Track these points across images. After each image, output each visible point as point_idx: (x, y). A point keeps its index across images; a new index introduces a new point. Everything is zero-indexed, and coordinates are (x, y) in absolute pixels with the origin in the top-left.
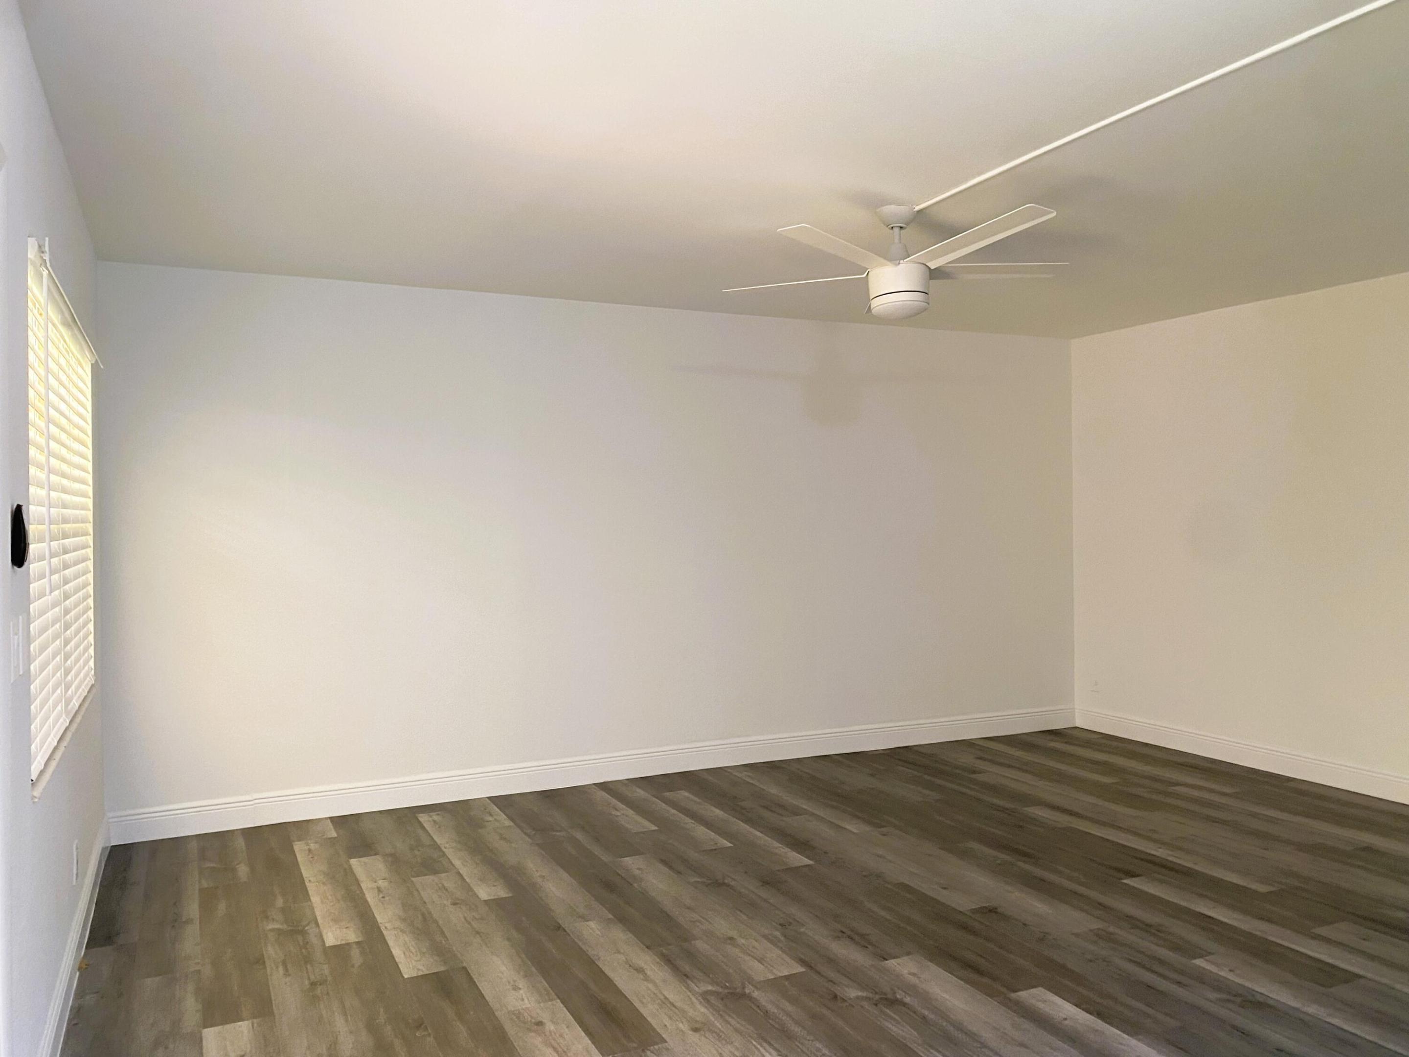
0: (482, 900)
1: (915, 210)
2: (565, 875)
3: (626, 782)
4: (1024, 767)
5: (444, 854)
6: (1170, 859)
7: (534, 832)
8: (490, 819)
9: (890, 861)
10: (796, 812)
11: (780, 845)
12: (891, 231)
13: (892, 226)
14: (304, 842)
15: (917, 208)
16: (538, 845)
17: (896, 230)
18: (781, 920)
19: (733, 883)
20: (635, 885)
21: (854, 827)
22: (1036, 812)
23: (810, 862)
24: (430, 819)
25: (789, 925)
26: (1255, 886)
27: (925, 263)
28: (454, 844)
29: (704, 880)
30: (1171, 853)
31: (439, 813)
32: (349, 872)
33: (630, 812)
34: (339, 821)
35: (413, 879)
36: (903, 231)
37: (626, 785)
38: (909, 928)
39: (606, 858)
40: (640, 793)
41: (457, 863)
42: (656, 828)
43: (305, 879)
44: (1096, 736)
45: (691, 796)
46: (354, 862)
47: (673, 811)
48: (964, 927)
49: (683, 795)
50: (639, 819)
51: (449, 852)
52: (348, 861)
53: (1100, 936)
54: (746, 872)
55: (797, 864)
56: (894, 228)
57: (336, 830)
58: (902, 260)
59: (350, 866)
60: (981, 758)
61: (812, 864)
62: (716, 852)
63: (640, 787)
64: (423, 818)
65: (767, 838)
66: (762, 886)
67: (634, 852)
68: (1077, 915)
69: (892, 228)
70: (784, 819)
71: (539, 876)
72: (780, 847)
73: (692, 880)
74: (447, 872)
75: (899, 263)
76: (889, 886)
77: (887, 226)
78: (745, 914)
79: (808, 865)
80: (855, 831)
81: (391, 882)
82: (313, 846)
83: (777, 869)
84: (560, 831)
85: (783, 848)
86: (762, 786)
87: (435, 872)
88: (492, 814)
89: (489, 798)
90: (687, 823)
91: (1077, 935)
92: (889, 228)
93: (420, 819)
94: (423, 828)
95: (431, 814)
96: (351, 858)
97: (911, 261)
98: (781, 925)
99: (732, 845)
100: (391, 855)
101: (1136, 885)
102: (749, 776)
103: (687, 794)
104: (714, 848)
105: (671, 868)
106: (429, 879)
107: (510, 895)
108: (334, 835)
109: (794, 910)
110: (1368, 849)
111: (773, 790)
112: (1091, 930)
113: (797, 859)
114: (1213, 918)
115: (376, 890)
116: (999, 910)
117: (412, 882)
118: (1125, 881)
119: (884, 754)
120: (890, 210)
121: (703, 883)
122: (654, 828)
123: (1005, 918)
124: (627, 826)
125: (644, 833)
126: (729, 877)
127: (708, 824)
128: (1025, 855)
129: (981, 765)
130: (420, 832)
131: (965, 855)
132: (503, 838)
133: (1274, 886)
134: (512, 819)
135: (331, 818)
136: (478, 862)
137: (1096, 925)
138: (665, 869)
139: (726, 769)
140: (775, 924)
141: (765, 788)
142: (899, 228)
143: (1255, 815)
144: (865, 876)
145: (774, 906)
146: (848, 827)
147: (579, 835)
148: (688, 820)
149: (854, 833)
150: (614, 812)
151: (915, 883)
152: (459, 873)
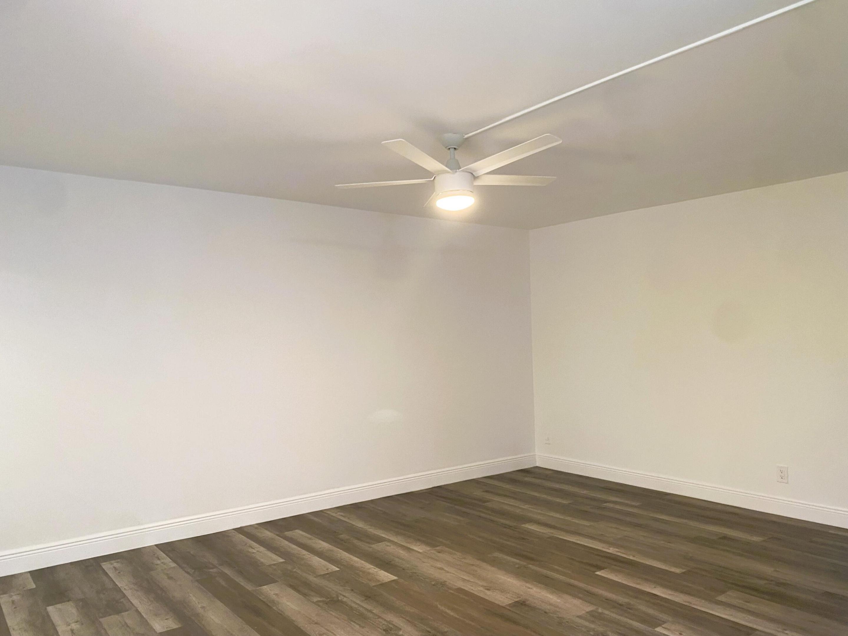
0: (158, 632)
1: (464, 137)
2: (219, 604)
3: (257, 526)
4: (514, 496)
5: (124, 596)
6: (619, 554)
7: (193, 571)
8: (159, 562)
9: (448, 572)
10: (380, 540)
11: (372, 566)
12: (449, 151)
13: (449, 147)
14: (7, 595)
15: (466, 136)
16: (197, 581)
17: (452, 150)
18: (384, 626)
19: (345, 599)
20: (274, 608)
21: (419, 548)
22: (530, 527)
23: (395, 578)
24: (112, 566)
25: (390, 630)
26: (673, 569)
27: (472, 172)
28: (132, 586)
29: (324, 599)
30: (617, 550)
31: (119, 560)
32: (47, 618)
33: (262, 549)
34: (37, 574)
35: (101, 620)
36: (456, 151)
37: (256, 528)
38: (473, 624)
39: (249, 587)
40: (268, 534)
41: (135, 602)
42: (283, 560)
43: (9, 628)
44: (550, 472)
45: (304, 533)
46: (50, 609)
47: (294, 546)
48: (508, 619)
49: (298, 534)
50: (270, 554)
51: (128, 593)
52: (46, 609)
53: (594, 616)
54: (352, 590)
55: (386, 580)
56: (450, 149)
57: (35, 583)
58: (457, 169)
59: (47, 613)
60: (487, 491)
61: (397, 579)
62: (328, 576)
63: (266, 529)
64: (106, 566)
65: (363, 562)
66: (366, 599)
67: (270, 581)
68: (577, 602)
69: (449, 149)
70: (371, 546)
71: (201, 608)
72: (372, 568)
73: (315, 599)
74: (127, 611)
75: (456, 172)
76: (452, 591)
77: (446, 148)
78: (358, 624)
79: (394, 580)
80: (421, 551)
81: (82, 624)
82: (15, 598)
83: (373, 585)
84: (212, 568)
85: (375, 569)
86: (351, 522)
87: (118, 612)
88: (160, 558)
89: (156, 545)
90: (304, 555)
91: (580, 617)
92: (447, 149)
93: (104, 567)
94: (106, 574)
95: (112, 562)
96: (48, 606)
97: (463, 171)
98: (384, 630)
99: (339, 569)
100: (82, 600)
101: (603, 575)
102: (342, 516)
103: (301, 532)
104: (327, 573)
105: (298, 591)
106: (113, 619)
107: (180, 626)
108: (34, 586)
109: (391, 617)
110: (725, 538)
111: (360, 524)
112: (587, 612)
113: (385, 576)
114: (657, 595)
115: (70, 632)
116: (528, 603)
117: (100, 622)
118: (598, 573)
119: (426, 492)
120: (449, 136)
121: (323, 601)
122: (282, 560)
123: (533, 608)
124: (262, 560)
125: (274, 565)
126: (341, 594)
127: (320, 554)
128: (532, 559)
129: (488, 496)
130: (105, 578)
131: (495, 563)
132: (170, 578)
133: (683, 569)
134: (174, 561)
135: (30, 572)
136: (152, 599)
137: (590, 608)
138: (292, 592)
139: (325, 511)
140: (380, 630)
141: (354, 523)
142: (454, 149)
143: (657, 520)
144: (434, 585)
145: (377, 615)
146: (415, 548)
147: (227, 571)
148: (304, 552)
149: (419, 552)
150: (250, 550)
151: (467, 587)
152: (137, 611)
